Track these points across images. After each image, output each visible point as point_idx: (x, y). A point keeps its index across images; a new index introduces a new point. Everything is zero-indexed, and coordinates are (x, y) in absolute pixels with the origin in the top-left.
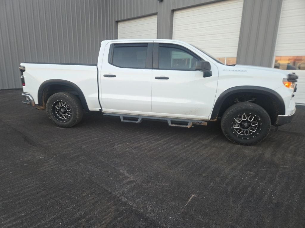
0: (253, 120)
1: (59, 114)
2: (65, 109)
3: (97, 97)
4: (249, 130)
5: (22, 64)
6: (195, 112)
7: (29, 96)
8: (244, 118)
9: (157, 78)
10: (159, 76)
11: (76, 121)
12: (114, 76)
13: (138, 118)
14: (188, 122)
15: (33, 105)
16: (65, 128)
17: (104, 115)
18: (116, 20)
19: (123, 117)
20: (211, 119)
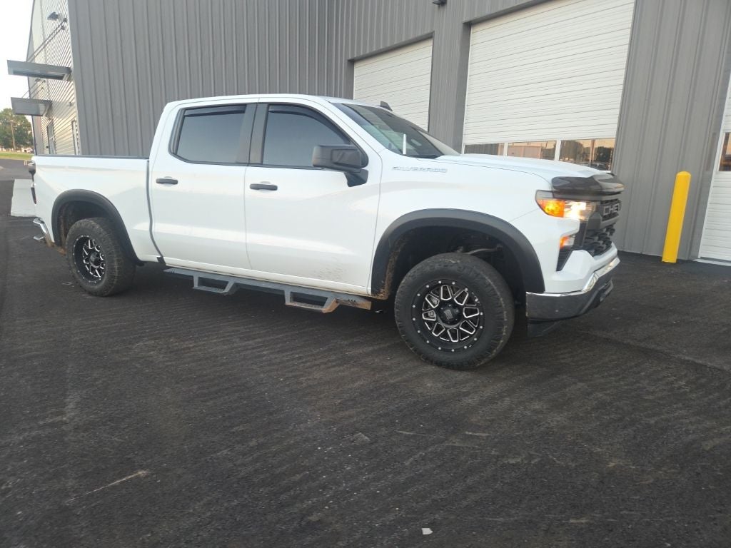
0: (467, 302)
1: (88, 266)
2: (98, 254)
3: (148, 229)
4: (458, 328)
6: (336, 274)
7: (41, 225)
8: (446, 295)
9: (253, 187)
10: (258, 182)
11: (114, 282)
12: (175, 182)
13: (227, 283)
14: (327, 298)
15: (50, 244)
16: (95, 297)
17: (166, 273)
18: (350, 58)
19: (199, 278)
20: (372, 294)
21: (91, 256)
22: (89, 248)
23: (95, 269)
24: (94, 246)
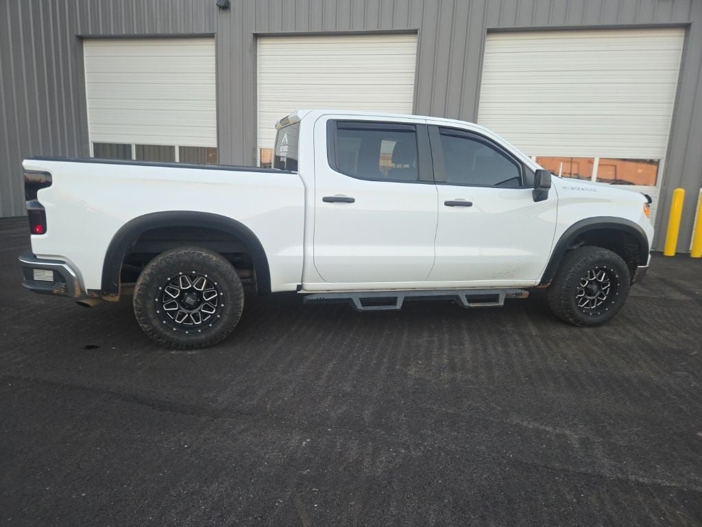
0: (604, 279)
1: (173, 313)
2: (200, 294)
4: (597, 297)
5: (29, 164)
7: (65, 266)
8: (592, 276)
10: (451, 199)
15: (78, 293)
17: (312, 301)
19: (360, 299)
20: (539, 284)
21: (188, 298)
22: (180, 288)
23: (189, 314)
24: (192, 285)
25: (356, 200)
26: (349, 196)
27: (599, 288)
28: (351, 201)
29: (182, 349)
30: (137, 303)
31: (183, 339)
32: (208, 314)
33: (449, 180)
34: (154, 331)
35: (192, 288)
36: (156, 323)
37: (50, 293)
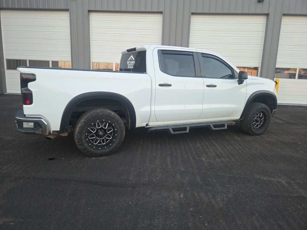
0: (262, 116)
1: (93, 140)
4: (259, 123)
7: (42, 120)
8: (258, 115)
9: (208, 86)
19: (172, 129)
20: (240, 119)
21: (101, 132)
22: (96, 128)
23: (100, 140)
24: (102, 126)
25: (172, 85)
26: (169, 83)
27: (260, 119)
28: (170, 85)
29: (97, 157)
30: (77, 136)
31: (98, 152)
32: (108, 140)
33: (207, 76)
34: (85, 149)
35: (102, 128)
36: (86, 145)
37: (34, 134)
